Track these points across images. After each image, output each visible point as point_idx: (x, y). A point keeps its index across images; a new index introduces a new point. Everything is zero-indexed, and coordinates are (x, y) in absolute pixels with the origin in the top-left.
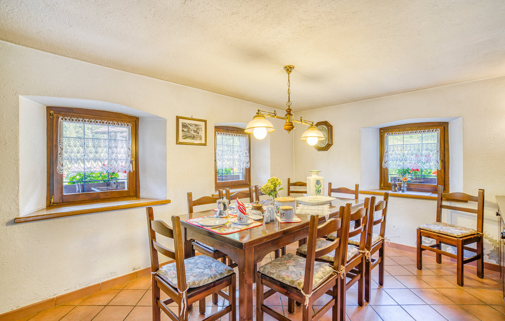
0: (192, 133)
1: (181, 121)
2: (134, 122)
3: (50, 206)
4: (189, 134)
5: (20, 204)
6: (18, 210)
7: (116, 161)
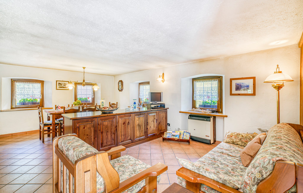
0: (63, 86)
1: (58, 82)
2: (42, 82)
3: (12, 108)
4: (61, 86)
5: (2, 107)
6: (1, 108)
7: (35, 95)
